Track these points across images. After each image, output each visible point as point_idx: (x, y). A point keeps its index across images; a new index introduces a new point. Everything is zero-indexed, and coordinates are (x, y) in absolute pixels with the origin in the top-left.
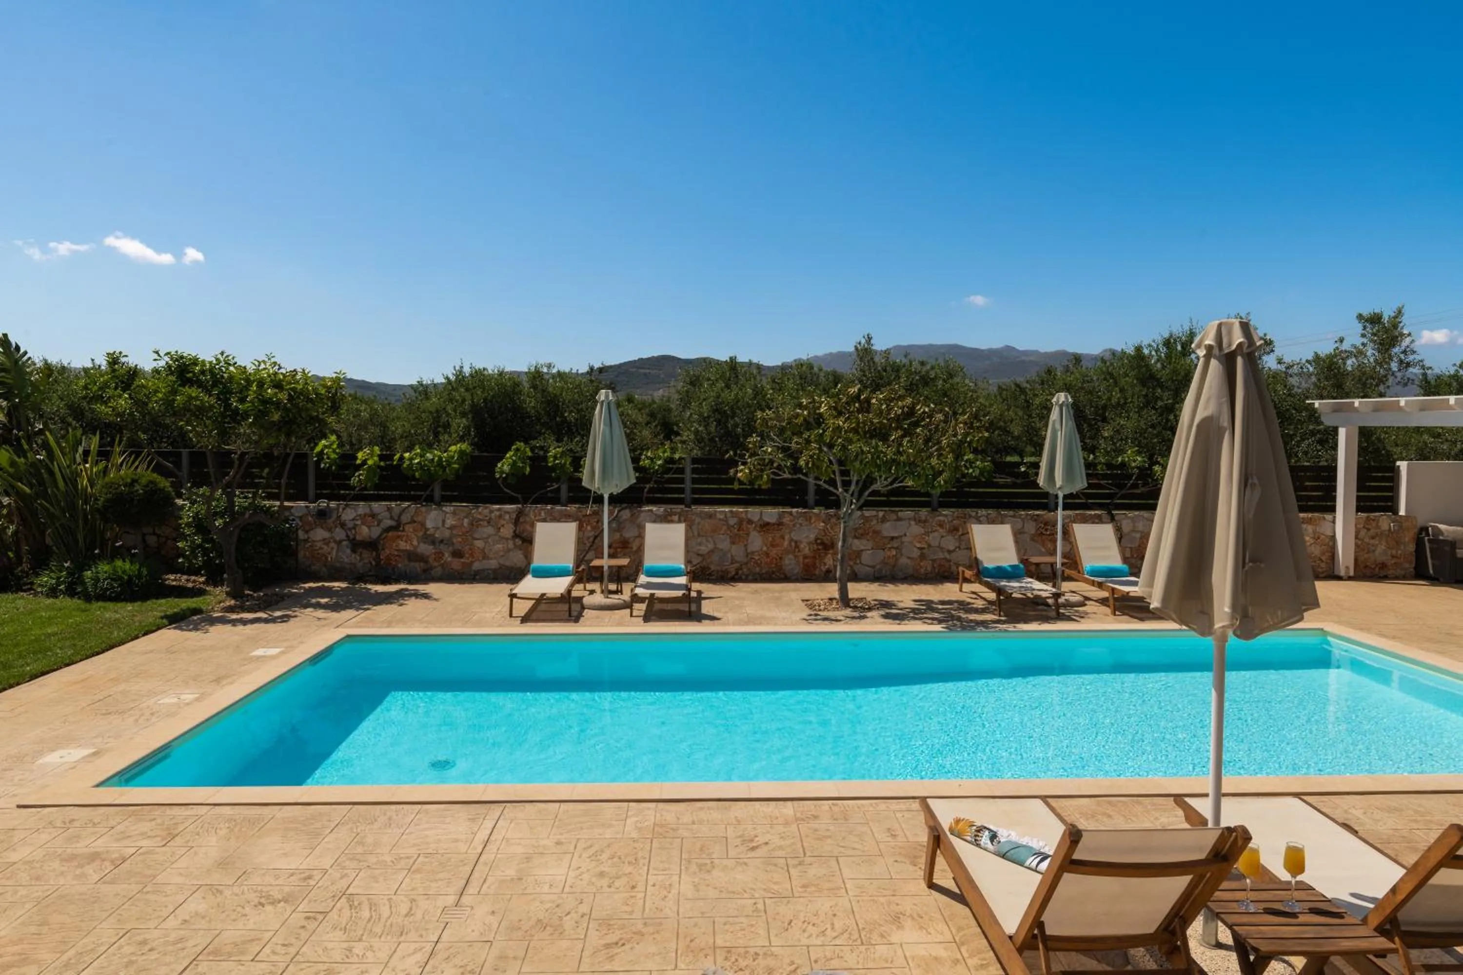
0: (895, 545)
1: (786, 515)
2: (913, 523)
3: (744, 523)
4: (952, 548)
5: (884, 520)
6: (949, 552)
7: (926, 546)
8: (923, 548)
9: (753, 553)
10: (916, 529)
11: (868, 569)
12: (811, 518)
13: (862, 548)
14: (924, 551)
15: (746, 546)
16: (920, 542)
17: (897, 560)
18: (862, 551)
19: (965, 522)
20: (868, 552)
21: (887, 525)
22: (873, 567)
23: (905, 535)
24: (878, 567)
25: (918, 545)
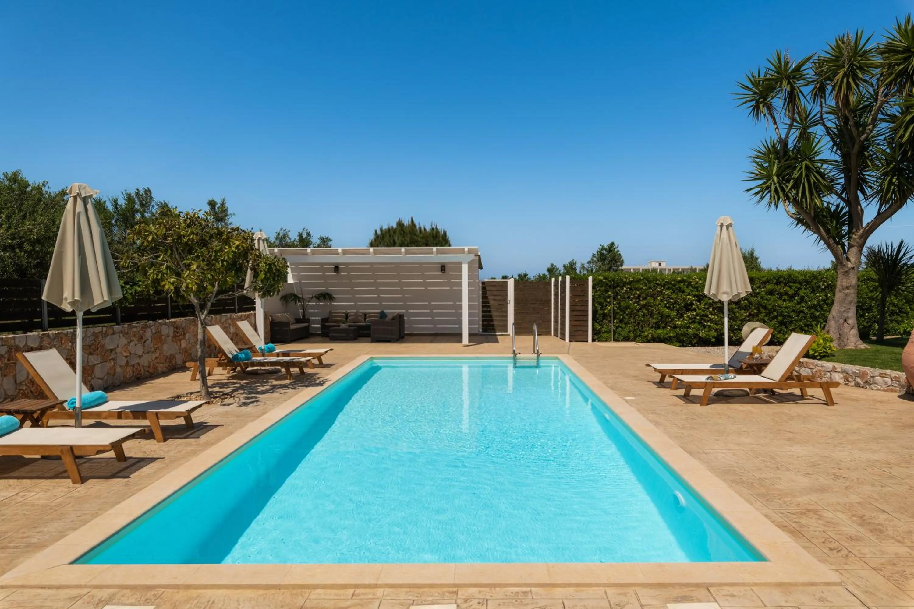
0: (113, 356)
1: (45, 338)
2: (121, 335)
3: (13, 350)
4: (140, 353)
5: (106, 335)
6: (140, 357)
7: (128, 354)
8: (126, 357)
9: (21, 384)
10: (123, 341)
11: (100, 381)
12: (62, 338)
13: (96, 362)
14: (128, 358)
15: (15, 377)
16: (125, 351)
17: (115, 370)
18: (94, 365)
19: (145, 331)
20: (99, 366)
21: (108, 339)
22: (102, 379)
23: (118, 346)
24: (106, 378)
25: (125, 354)
